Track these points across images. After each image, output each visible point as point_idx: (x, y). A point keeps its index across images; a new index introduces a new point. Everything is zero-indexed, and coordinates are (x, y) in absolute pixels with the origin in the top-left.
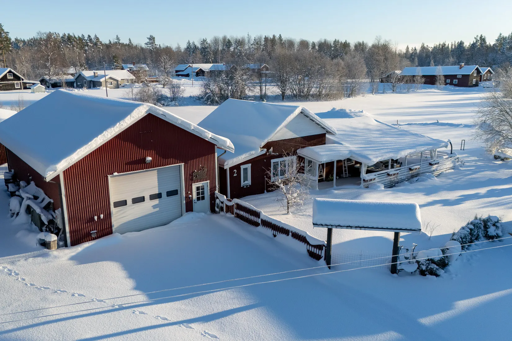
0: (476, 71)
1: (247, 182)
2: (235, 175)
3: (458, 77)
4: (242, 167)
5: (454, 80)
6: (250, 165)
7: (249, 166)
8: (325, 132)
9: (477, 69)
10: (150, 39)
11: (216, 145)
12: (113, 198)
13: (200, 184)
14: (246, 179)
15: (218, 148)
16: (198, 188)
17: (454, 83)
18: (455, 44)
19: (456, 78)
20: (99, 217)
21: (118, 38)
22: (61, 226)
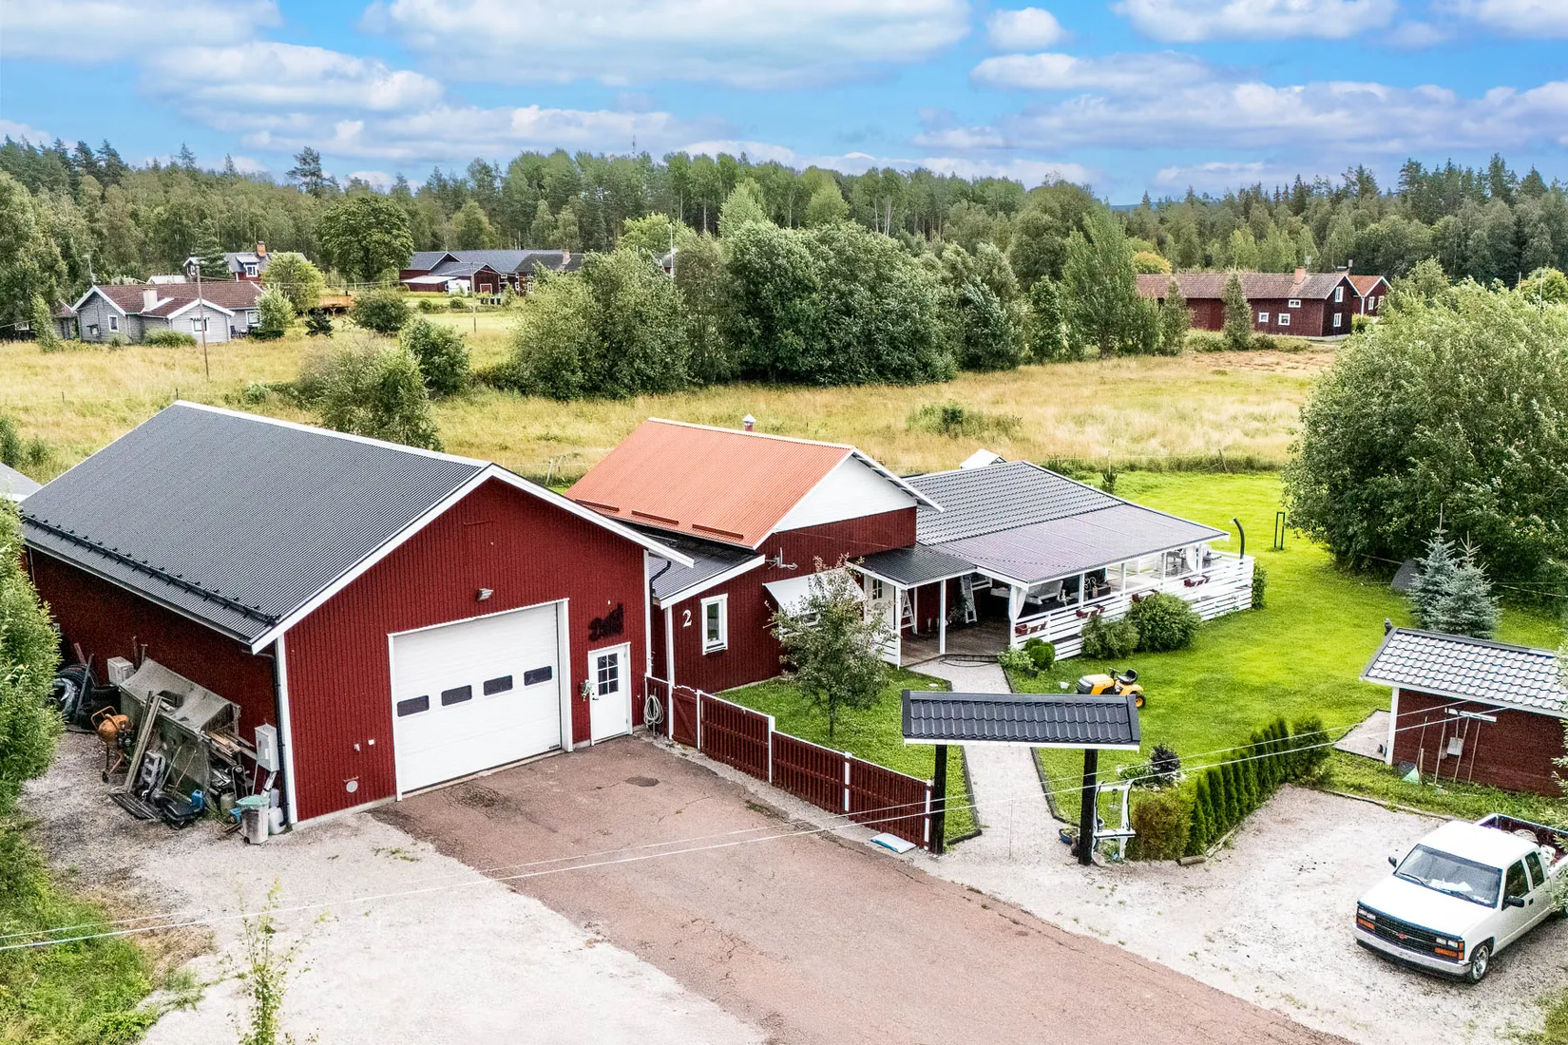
0: (1342, 288)
1: (716, 641)
2: (687, 624)
3: (1290, 306)
4: (705, 602)
5: (1280, 315)
6: (725, 596)
7: (722, 600)
8: (914, 504)
9: (1344, 283)
10: (304, 160)
11: (647, 549)
12: (399, 694)
13: (606, 652)
14: (713, 633)
15: (650, 554)
16: (602, 663)
17: (1280, 323)
18: (1286, 192)
19: (1287, 310)
20: (364, 746)
21: (186, 155)
22: (273, 767)
